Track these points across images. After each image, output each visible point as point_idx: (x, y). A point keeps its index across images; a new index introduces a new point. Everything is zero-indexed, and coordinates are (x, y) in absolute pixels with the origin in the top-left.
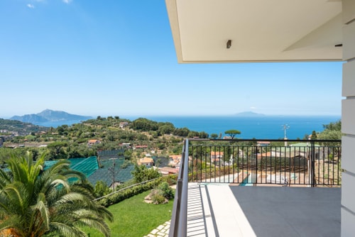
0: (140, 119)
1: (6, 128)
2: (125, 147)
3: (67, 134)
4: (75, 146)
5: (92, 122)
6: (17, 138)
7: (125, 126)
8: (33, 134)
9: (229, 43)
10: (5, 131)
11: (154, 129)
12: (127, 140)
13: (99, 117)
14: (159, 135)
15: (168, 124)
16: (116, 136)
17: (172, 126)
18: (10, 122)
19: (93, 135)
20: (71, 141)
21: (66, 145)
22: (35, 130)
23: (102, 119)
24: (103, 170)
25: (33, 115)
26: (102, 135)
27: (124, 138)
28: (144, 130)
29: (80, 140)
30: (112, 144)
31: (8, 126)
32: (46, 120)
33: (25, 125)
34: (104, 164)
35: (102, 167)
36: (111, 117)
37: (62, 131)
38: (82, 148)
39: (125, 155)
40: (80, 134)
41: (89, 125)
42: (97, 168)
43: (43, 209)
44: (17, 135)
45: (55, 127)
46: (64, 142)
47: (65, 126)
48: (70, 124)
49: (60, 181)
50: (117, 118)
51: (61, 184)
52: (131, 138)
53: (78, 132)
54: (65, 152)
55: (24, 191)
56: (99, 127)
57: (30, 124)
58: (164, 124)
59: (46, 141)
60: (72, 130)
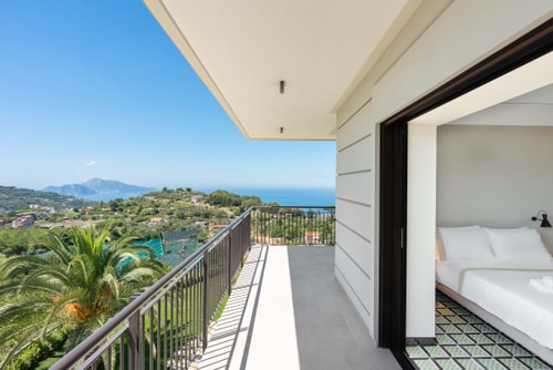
0: (218, 191)
1: (38, 202)
2: (199, 226)
3: (122, 210)
4: (133, 225)
5: (156, 195)
6: (54, 215)
7: (199, 201)
8: (76, 210)
9: (282, 129)
10: (36, 206)
11: (237, 204)
12: (201, 218)
13: (165, 189)
14: (242, 211)
15: (254, 198)
16: (188, 213)
17: (259, 201)
18: (43, 195)
19: (157, 212)
20: (128, 220)
21: (120, 225)
22: (78, 205)
23: (169, 192)
24: (169, 255)
25: (76, 186)
26: (169, 211)
27: (198, 215)
28: (224, 206)
29: (140, 218)
30: (181, 223)
31: (40, 199)
32: (93, 192)
33: (65, 198)
34: (171, 248)
35: (169, 252)
36: (181, 189)
37: (116, 206)
38: (142, 229)
39: (199, 237)
40: (139, 211)
41: (152, 198)
42: (162, 254)
43: (112, 282)
44: (53, 211)
45: (106, 201)
46: (119, 221)
47: (119, 200)
48: (126, 197)
49: (128, 254)
50: (189, 190)
51: (130, 258)
52: (207, 216)
53: (137, 208)
54: (120, 233)
55: (90, 263)
56: (165, 201)
57: (71, 197)
58: (248, 198)
59: (94, 219)
60: (129, 205)
